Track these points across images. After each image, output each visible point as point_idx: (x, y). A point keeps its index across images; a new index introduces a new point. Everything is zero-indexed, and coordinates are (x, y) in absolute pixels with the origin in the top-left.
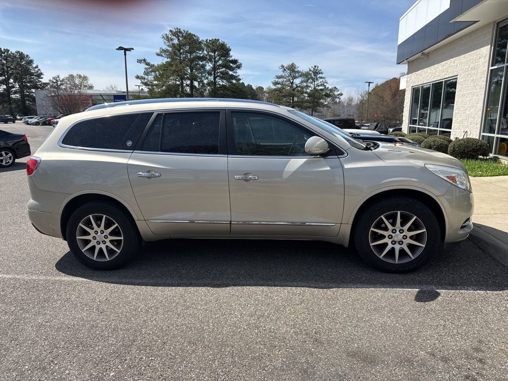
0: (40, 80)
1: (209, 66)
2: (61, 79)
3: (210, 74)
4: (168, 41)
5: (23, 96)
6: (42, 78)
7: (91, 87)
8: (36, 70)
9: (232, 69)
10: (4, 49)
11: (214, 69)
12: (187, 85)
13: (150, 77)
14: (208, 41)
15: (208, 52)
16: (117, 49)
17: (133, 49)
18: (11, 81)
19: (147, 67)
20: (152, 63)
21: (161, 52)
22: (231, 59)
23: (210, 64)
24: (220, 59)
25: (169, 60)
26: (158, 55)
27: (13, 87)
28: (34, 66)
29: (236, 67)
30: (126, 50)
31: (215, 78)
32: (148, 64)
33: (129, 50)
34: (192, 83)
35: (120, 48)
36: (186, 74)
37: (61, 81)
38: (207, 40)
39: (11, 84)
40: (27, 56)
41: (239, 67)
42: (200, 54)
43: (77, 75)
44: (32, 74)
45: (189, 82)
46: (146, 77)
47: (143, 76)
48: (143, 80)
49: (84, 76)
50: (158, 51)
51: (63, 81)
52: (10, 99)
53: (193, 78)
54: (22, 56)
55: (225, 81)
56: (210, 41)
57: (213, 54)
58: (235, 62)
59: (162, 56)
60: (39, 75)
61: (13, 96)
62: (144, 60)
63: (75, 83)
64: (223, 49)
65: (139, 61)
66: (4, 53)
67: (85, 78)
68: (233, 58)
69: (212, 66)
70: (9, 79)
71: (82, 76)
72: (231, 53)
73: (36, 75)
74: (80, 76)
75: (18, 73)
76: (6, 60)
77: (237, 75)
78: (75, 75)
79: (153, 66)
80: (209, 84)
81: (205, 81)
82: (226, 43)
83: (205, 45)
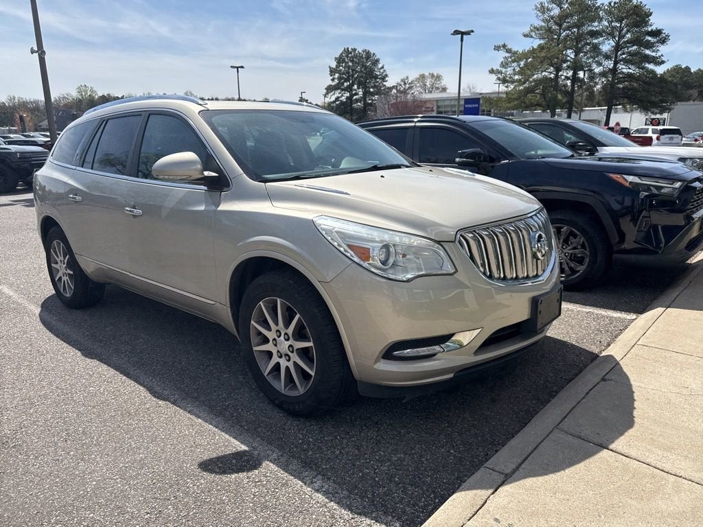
0: (384, 83)
1: (609, 44)
2: (410, 81)
3: (607, 57)
4: (543, 13)
5: (366, 104)
6: (386, 81)
7: (444, 90)
8: (382, 71)
9: (649, 46)
10: (352, 49)
11: (617, 48)
12: (567, 78)
13: (509, 69)
14: (612, 4)
15: (610, 22)
16: (452, 34)
17: (472, 31)
18: (355, 87)
19: (508, 55)
20: (514, 49)
21: (532, 31)
22: (650, 29)
23: (611, 41)
24: (628, 31)
25: (542, 42)
26: (526, 36)
27: (356, 94)
28: (380, 66)
29: (657, 42)
30: (463, 34)
31: (616, 63)
32: (509, 51)
33: (468, 33)
34: (575, 74)
35: (456, 32)
36: (566, 61)
37: (409, 84)
38: (610, 3)
39: (355, 90)
40: (374, 54)
41: (663, 41)
42: (596, 26)
43: (430, 74)
44: (376, 77)
45: (570, 73)
46: (504, 70)
47: (500, 69)
48: (499, 76)
49: (437, 74)
50: (527, 30)
51: (412, 83)
52: (352, 109)
53: (576, 67)
54: (368, 55)
55: (633, 67)
56: (615, 3)
57: (619, 25)
58: (657, 33)
59: (532, 37)
60: (384, 78)
61: (355, 105)
62: (504, 46)
63: (425, 85)
64: (637, 15)
65: (497, 48)
66: (351, 53)
67: (438, 78)
68: (654, 28)
69: (614, 44)
70: (353, 85)
71: (435, 75)
72: (652, 19)
73: (380, 78)
74: (433, 76)
75: (362, 77)
76: (352, 61)
77: (659, 54)
78: (427, 74)
79: (515, 53)
80: (603, 74)
81: (597, 70)
82: (644, 3)
83: (605, 11)
